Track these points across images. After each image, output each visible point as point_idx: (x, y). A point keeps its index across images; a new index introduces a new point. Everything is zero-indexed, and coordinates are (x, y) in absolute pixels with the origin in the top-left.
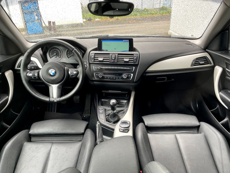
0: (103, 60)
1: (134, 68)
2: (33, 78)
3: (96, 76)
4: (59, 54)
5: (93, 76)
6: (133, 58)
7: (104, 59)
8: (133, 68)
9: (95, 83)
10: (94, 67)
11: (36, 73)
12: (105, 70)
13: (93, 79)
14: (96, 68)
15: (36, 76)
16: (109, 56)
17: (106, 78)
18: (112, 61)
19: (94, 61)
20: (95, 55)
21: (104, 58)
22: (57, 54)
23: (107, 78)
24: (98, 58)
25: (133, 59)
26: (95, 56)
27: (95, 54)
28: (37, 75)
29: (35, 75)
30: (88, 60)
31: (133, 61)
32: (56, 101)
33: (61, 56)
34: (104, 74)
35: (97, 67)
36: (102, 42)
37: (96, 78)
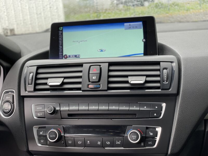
0: (63, 83)
1: (164, 105)
3: (39, 136)
6: (158, 73)
7: (66, 81)
8: (162, 107)
10: (35, 109)
12: (70, 115)
14: (40, 112)
16: (81, 72)
18: (91, 86)
20: (40, 71)
21: (65, 78)
23: (75, 144)
24: (47, 78)
25: (158, 79)
26: (37, 74)
27: (39, 67)
31: (158, 85)
34: (66, 129)
35: (43, 106)
36: (64, 34)
37: (40, 143)
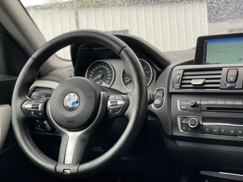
0: (204, 83)
2: (33, 112)
3: (182, 124)
4: (107, 76)
5: (174, 124)
7: (207, 81)
9: (180, 144)
10: (180, 103)
11: (41, 103)
12: (208, 108)
13: (175, 134)
14: (183, 105)
15: (39, 110)
17: (207, 130)
18: (228, 85)
19: (181, 88)
20: (186, 73)
21: (206, 79)
22: (105, 77)
23: (211, 132)
24: (191, 79)
26: (183, 76)
27: (185, 71)
28: (41, 107)
29: (38, 108)
30: (166, 86)
32: (68, 172)
33: (110, 80)
34: (205, 119)
35: (187, 101)
36: (208, 45)
37: (182, 129)
